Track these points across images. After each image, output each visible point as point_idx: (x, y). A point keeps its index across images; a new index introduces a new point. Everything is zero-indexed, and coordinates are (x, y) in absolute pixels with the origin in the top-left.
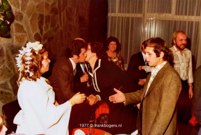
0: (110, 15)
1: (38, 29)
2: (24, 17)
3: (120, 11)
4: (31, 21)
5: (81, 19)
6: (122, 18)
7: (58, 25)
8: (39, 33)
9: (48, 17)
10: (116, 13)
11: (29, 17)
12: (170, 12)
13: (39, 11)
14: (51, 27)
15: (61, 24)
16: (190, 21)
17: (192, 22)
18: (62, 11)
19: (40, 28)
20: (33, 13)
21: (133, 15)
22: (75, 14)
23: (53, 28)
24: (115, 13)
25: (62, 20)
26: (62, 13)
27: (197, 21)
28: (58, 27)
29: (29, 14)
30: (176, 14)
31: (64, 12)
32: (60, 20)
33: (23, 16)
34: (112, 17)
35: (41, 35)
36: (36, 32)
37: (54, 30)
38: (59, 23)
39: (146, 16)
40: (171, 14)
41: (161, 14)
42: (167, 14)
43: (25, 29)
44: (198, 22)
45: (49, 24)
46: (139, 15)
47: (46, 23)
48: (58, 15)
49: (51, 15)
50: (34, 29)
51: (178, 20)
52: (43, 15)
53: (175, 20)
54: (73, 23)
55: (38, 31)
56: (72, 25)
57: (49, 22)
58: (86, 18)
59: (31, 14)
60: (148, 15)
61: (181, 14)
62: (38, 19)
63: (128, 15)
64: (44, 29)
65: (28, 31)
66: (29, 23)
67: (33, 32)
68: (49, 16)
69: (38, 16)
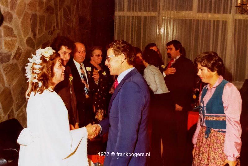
0: (117, 14)
1: (30, 32)
2: (14, 18)
3: (130, 8)
4: (22, 22)
5: (81, 20)
6: (133, 17)
7: (54, 27)
8: (32, 37)
9: (42, 18)
10: (125, 12)
11: (19, 18)
12: (191, 9)
13: (32, 10)
14: (46, 30)
15: (57, 26)
16: (216, 19)
17: (218, 21)
18: (58, 9)
19: (33, 31)
20: (24, 12)
21: (145, 14)
22: (74, 14)
23: (48, 31)
24: (123, 11)
25: (59, 21)
26: (59, 13)
27: (224, 20)
28: (54, 30)
29: (19, 14)
30: (198, 12)
31: (61, 11)
32: (57, 21)
33: (13, 16)
34: (120, 17)
35: (34, 41)
36: (28, 36)
37: (50, 34)
38: (55, 24)
39: (162, 15)
40: (192, 12)
41: (180, 11)
42: (187, 12)
43: (16, 33)
44: (226, 22)
45: (44, 26)
46: (153, 14)
47: (40, 25)
48: (54, 15)
49: (46, 15)
50: (26, 33)
51: (201, 19)
52: (37, 15)
53: (197, 19)
54: (73, 25)
55: (30, 35)
56: (71, 26)
57: (44, 24)
58: (88, 18)
59: (22, 14)
60: (164, 13)
61: (205, 12)
62: (30, 20)
63: (139, 14)
64: (37, 32)
65: (19, 35)
66: (20, 25)
67: (25, 37)
68: (44, 17)
69: (31, 16)
